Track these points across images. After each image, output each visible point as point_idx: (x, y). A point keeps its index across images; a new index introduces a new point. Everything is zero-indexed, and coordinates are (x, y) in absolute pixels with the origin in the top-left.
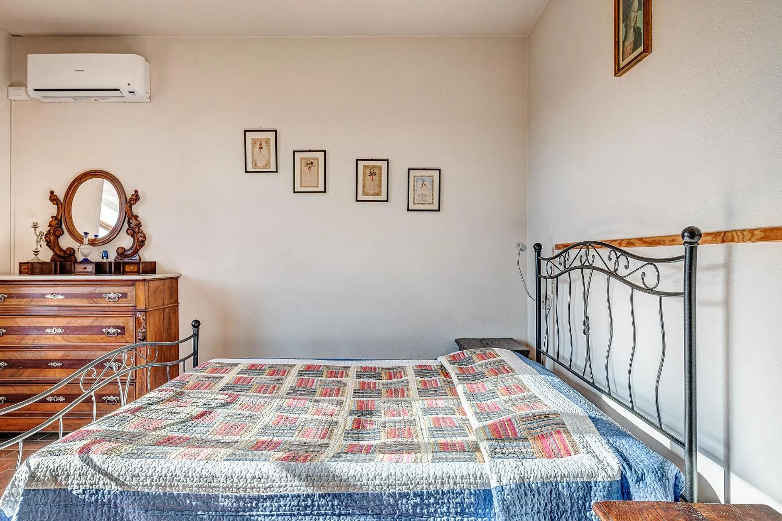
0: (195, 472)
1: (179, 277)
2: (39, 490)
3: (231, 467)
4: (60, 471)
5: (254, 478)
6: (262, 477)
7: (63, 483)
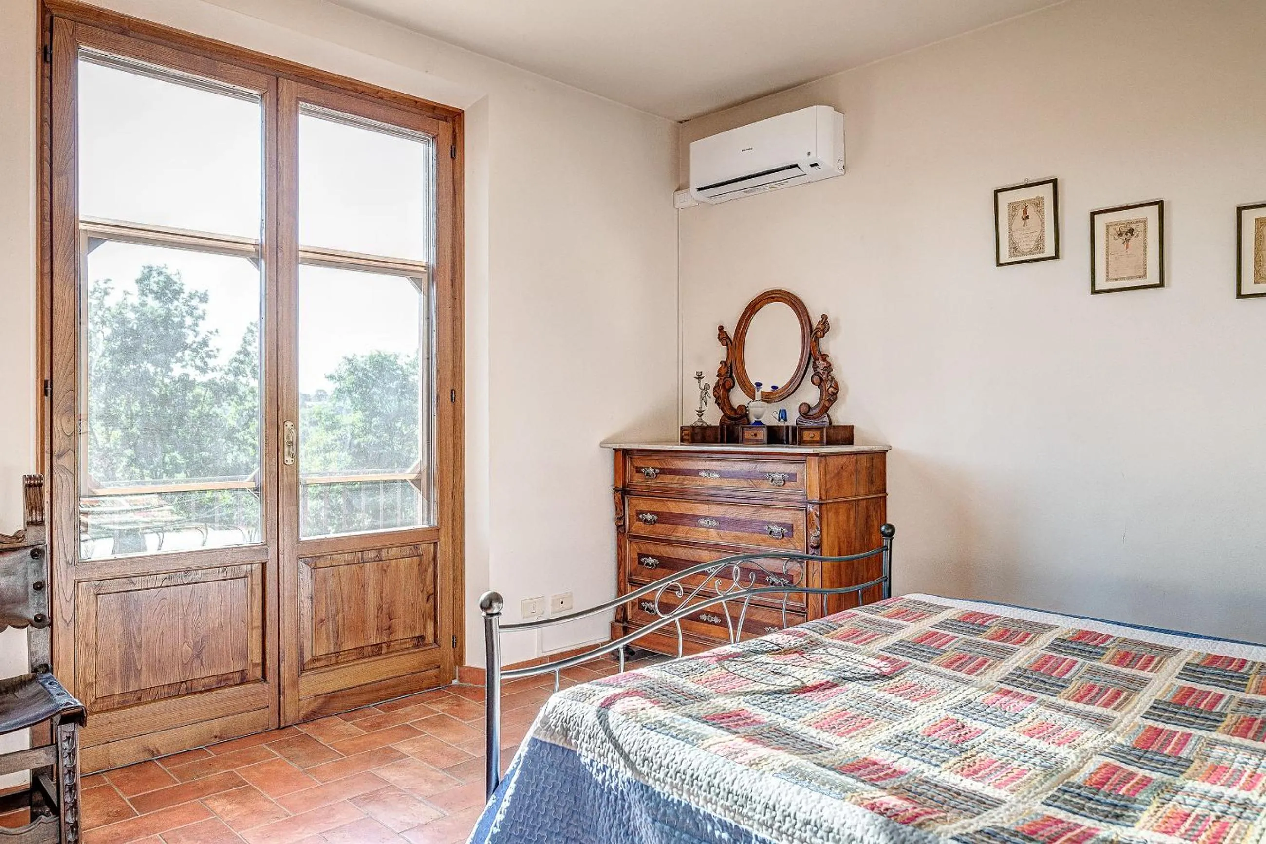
0: (724, 779)
1: (887, 451)
2: (545, 743)
3: (778, 791)
4: (572, 723)
5: (808, 823)
6: (821, 826)
7: (573, 741)
